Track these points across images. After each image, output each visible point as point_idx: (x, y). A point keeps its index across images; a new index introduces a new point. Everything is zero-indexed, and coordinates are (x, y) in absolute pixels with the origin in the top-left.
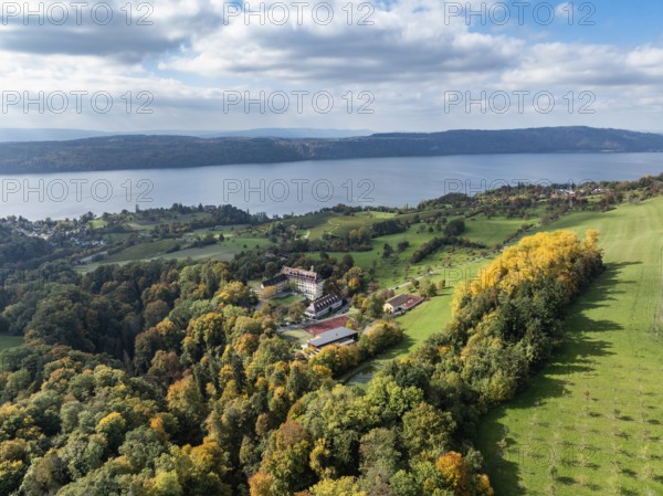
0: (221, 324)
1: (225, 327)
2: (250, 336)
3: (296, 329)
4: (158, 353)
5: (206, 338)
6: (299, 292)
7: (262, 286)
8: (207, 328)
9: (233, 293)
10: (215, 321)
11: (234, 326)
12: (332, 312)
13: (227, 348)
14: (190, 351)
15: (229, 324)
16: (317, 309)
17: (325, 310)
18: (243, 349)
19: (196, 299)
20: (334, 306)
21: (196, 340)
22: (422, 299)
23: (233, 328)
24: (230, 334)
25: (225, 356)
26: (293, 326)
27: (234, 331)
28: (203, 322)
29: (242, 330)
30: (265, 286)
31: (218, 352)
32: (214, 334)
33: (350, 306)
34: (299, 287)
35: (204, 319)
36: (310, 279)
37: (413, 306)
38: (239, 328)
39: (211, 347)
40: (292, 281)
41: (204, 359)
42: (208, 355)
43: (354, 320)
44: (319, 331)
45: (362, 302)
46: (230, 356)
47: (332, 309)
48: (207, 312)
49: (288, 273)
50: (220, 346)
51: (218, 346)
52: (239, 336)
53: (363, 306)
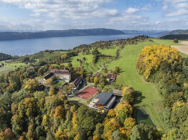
0: (36, 103)
2: (59, 107)
3: (72, 97)
5: (27, 114)
6: (61, 80)
7: (44, 79)
8: (28, 107)
9: (32, 84)
10: (32, 102)
11: (45, 103)
13: (45, 117)
14: (19, 124)
15: (41, 103)
16: (76, 86)
17: (78, 86)
18: (57, 116)
20: (80, 83)
21: (21, 115)
22: (115, 75)
23: (45, 105)
24: (44, 108)
25: (44, 122)
26: (69, 95)
27: (46, 106)
28: (24, 104)
29: (52, 105)
30: (46, 79)
31: (37, 121)
32: (33, 110)
33: (87, 82)
34: (60, 78)
35: (24, 103)
36: (66, 73)
37: (116, 78)
38: (49, 104)
39: (32, 118)
40: (57, 75)
41: (30, 127)
42: (32, 124)
43: (94, 88)
44: (84, 95)
45: (93, 79)
46: (48, 121)
47: (80, 85)
48: (23, 98)
49: (54, 72)
50: (38, 116)
51: (37, 116)
52: (51, 108)
53: (94, 81)
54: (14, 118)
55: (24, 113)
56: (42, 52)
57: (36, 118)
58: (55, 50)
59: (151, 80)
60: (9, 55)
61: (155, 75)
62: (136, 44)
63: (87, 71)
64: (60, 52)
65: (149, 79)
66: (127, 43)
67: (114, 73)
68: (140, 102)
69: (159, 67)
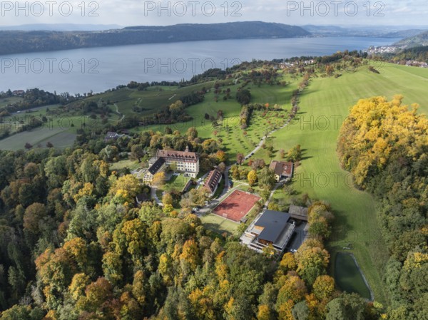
0: (145, 232)
1: (152, 234)
2: (190, 242)
3: (207, 214)
5: (131, 250)
6: (179, 172)
7: (149, 174)
8: (131, 239)
10: (137, 230)
11: (161, 231)
12: (221, 188)
13: (163, 259)
14: (116, 268)
15: (155, 230)
16: (212, 188)
17: (216, 188)
18: (187, 258)
20: (220, 181)
21: (118, 252)
22: (292, 164)
23: (162, 234)
24: (159, 240)
25: (162, 268)
26: (202, 211)
27: (164, 237)
28: (123, 233)
29: (176, 236)
30: (153, 173)
31: (149, 263)
32: (140, 244)
33: (231, 179)
34: (178, 167)
35: (123, 230)
37: (293, 173)
38: (169, 233)
39: (139, 258)
40: (171, 163)
41: (138, 274)
42: (139, 269)
43: (249, 193)
44: (230, 211)
45: (246, 174)
46: (169, 265)
47: (219, 185)
48: (119, 220)
49: (165, 155)
50: (150, 256)
51: (148, 255)
52: (174, 242)
53: (249, 178)
54: (108, 258)
55: (125, 249)
56: (123, 87)
57: (147, 259)
58: (150, 83)
59: (367, 188)
60: (52, 94)
61: (377, 178)
62: (339, 76)
63: (229, 149)
65: (363, 184)
66: (316, 71)
67: (289, 161)
69: (388, 162)
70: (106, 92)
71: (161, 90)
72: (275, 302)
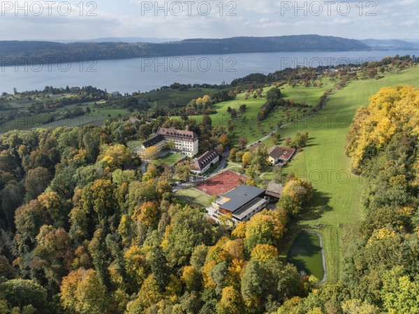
0: (112, 192)
1: (118, 194)
3: (188, 188)
4: (44, 228)
5: (96, 209)
6: (177, 151)
7: (143, 147)
8: (97, 197)
9: (116, 156)
10: (105, 189)
11: (127, 192)
12: (213, 168)
13: (123, 219)
14: (80, 223)
15: (121, 191)
16: (202, 166)
17: (208, 167)
18: (144, 219)
19: (79, 165)
20: (214, 161)
21: (86, 209)
22: (294, 150)
23: (127, 196)
24: (125, 202)
25: (121, 228)
26: (183, 184)
27: (128, 198)
28: (91, 191)
29: (138, 198)
30: (146, 147)
31: (112, 223)
32: (105, 203)
33: (228, 161)
34: (176, 146)
35: (92, 188)
36: (187, 137)
37: (291, 158)
38: (134, 195)
39: (103, 218)
40: (169, 140)
41: (98, 232)
42: (101, 227)
43: (239, 174)
44: (212, 188)
45: (241, 156)
46: (128, 226)
47: (212, 165)
48: (93, 179)
49: (164, 133)
50: (114, 216)
51: (112, 215)
52: (135, 204)
53: (243, 160)
54: (74, 213)
55: (91, 206)
56: (166, 87)
57: (111, 219)
58: (193, 85)
59: (364, 172)
60: (103, 92)
61: (373, 160)
62: (380, 77)
63: (238, 137)
64: (202, 89)
65: (359, 167)
66: (358, 74)
67: (292, 147)
68: (318, 216)
70: (151, 92)
71: (200, 91)
72: (203, 265)
